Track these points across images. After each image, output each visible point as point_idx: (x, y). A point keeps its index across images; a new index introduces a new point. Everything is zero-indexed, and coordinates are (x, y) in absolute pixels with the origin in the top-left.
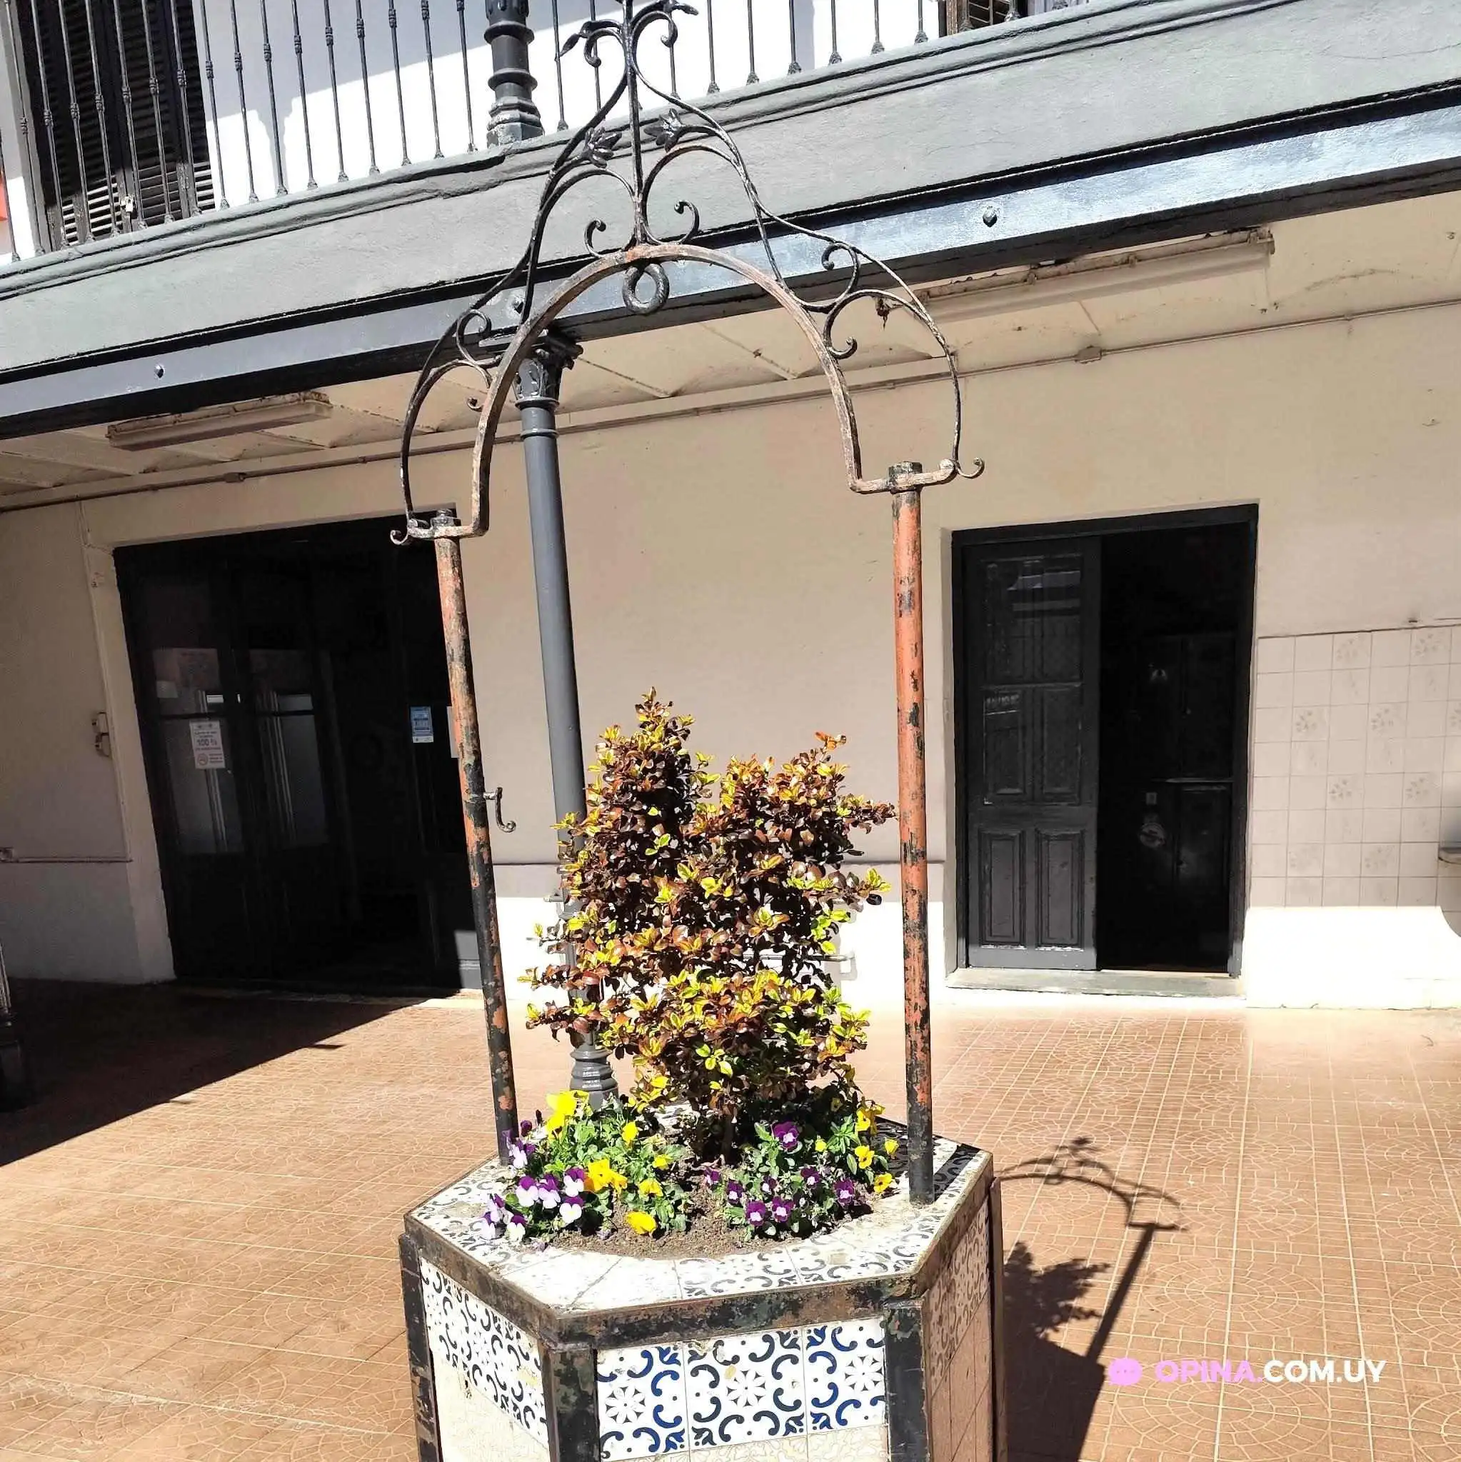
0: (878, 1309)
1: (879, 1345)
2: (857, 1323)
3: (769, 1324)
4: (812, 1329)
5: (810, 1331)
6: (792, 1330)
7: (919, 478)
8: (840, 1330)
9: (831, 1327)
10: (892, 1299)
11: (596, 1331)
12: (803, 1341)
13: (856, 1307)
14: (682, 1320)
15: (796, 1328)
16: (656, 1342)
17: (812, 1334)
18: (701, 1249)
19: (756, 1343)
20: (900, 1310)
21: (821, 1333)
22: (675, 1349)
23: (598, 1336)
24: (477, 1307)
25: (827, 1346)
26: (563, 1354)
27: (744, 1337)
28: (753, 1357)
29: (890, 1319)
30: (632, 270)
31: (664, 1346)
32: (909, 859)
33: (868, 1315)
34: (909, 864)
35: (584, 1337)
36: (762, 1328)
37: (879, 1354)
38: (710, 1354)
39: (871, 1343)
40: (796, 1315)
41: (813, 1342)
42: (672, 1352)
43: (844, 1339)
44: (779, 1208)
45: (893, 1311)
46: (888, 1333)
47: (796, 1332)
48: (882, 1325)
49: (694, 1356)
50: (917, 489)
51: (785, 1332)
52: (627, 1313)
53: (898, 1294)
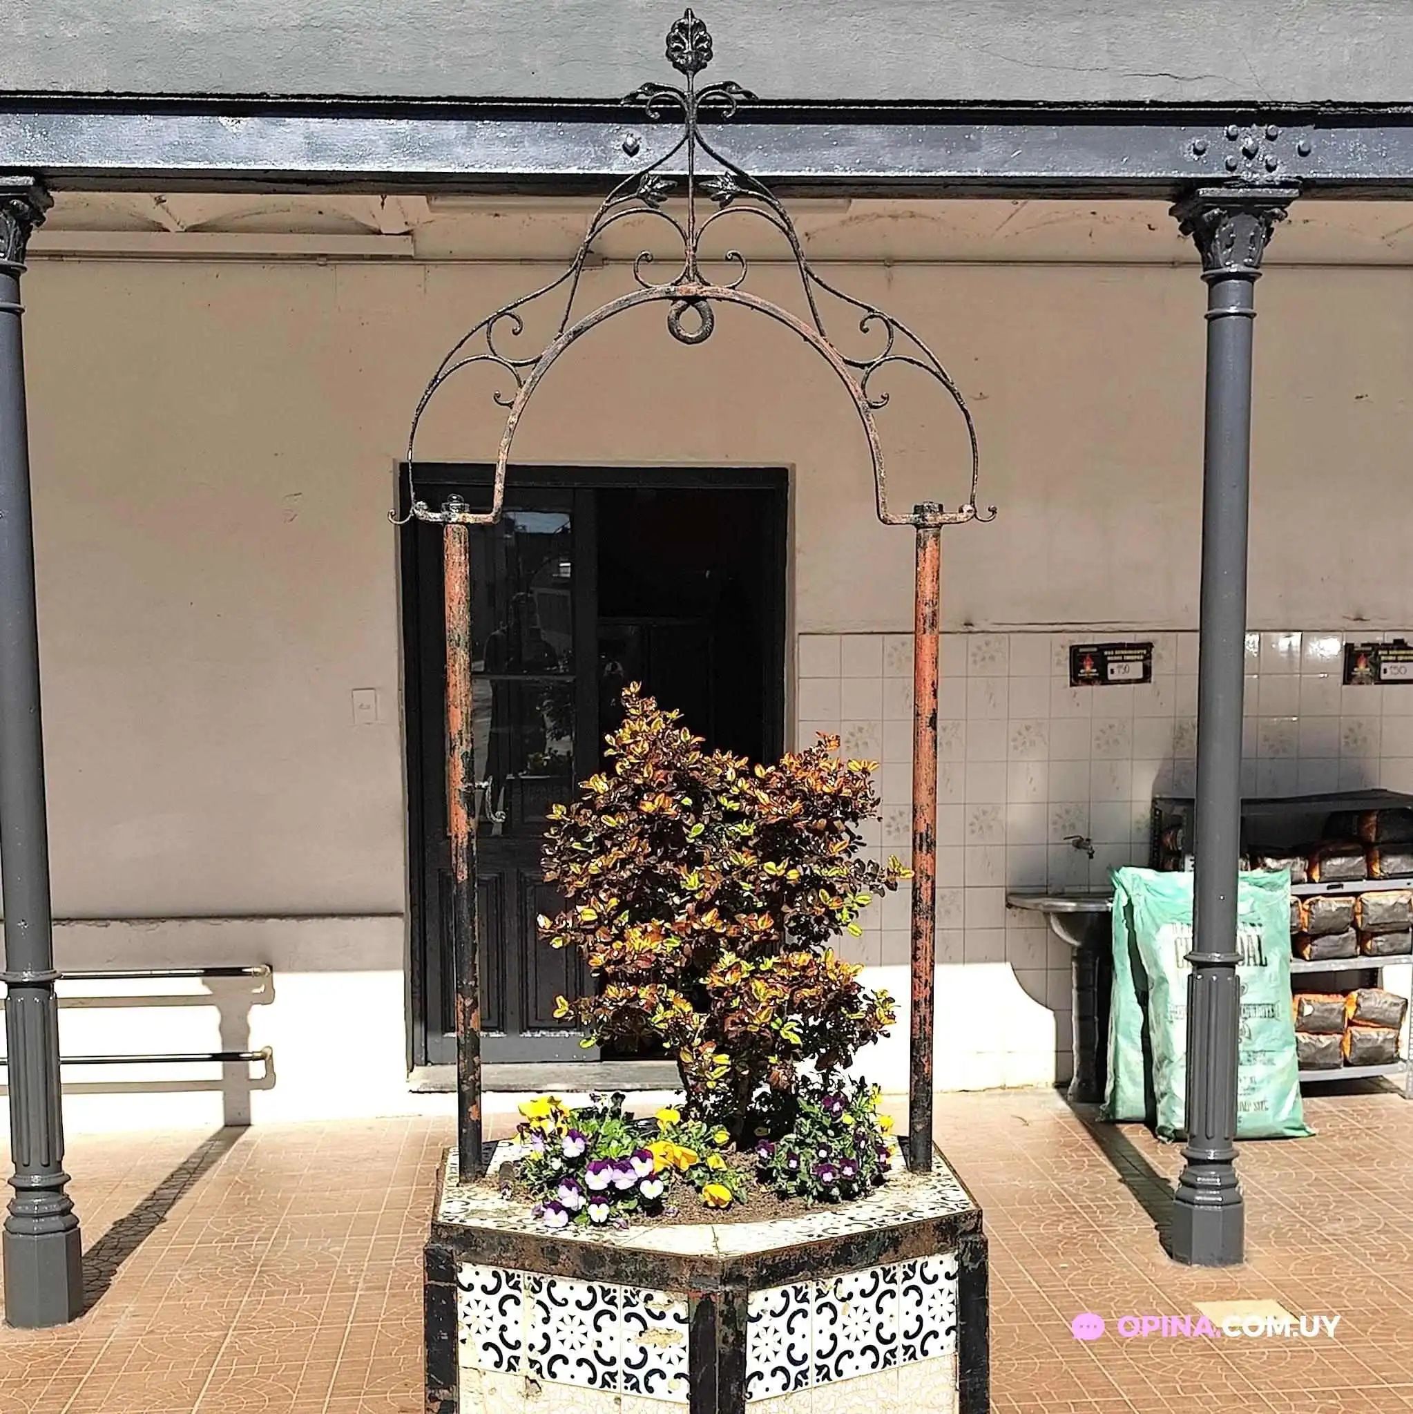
0: (955, 1244)
1: (954, 1277)
2: (938, 1257)
3: (876, 1262)
4: (906, 1264)
5: (904, 1266)
6: (892, 1266)
7: (940, 518)
8: (927, 1264)
9: (920, 1261)
10: (965, 1233)
11: (749, 1272)
12: (899, 1277)
13: (939, 1242)
14: (814, 1259)
15: (896, 1264)
16: (792, 1282)
17: (907, 1269)
19: (865, 1280)
20: (971, 1242)
21: (912, 1268)
22: (807, 1287)
23: (750, 1277)
25: (916, 1281)
26: (727, 1294)
27: (857, 1275)
28: (863, 1294)
29: (964, 1251)
31: (798, 1285)
32: (924, 848)
33: (947, 1249)
34: (925, 852)
35: (740, 1278)
36: (867, 1266)
37: (953, 1285)
38: (832, 1292)
39: (948, 1276)
40: (896, 1252)
41: (907, 1277)
42: (804, 1290)
43: (929, 1275)
44: (846, 1168)
45: (967, 1243)
46: (961, 1266)
47: (894, 1268)
48: (956, 1259)
49: (820, 1294)
50: (939, 526)
51: (887, 1268)
52: (774, 1253)
53: (969, 1228)
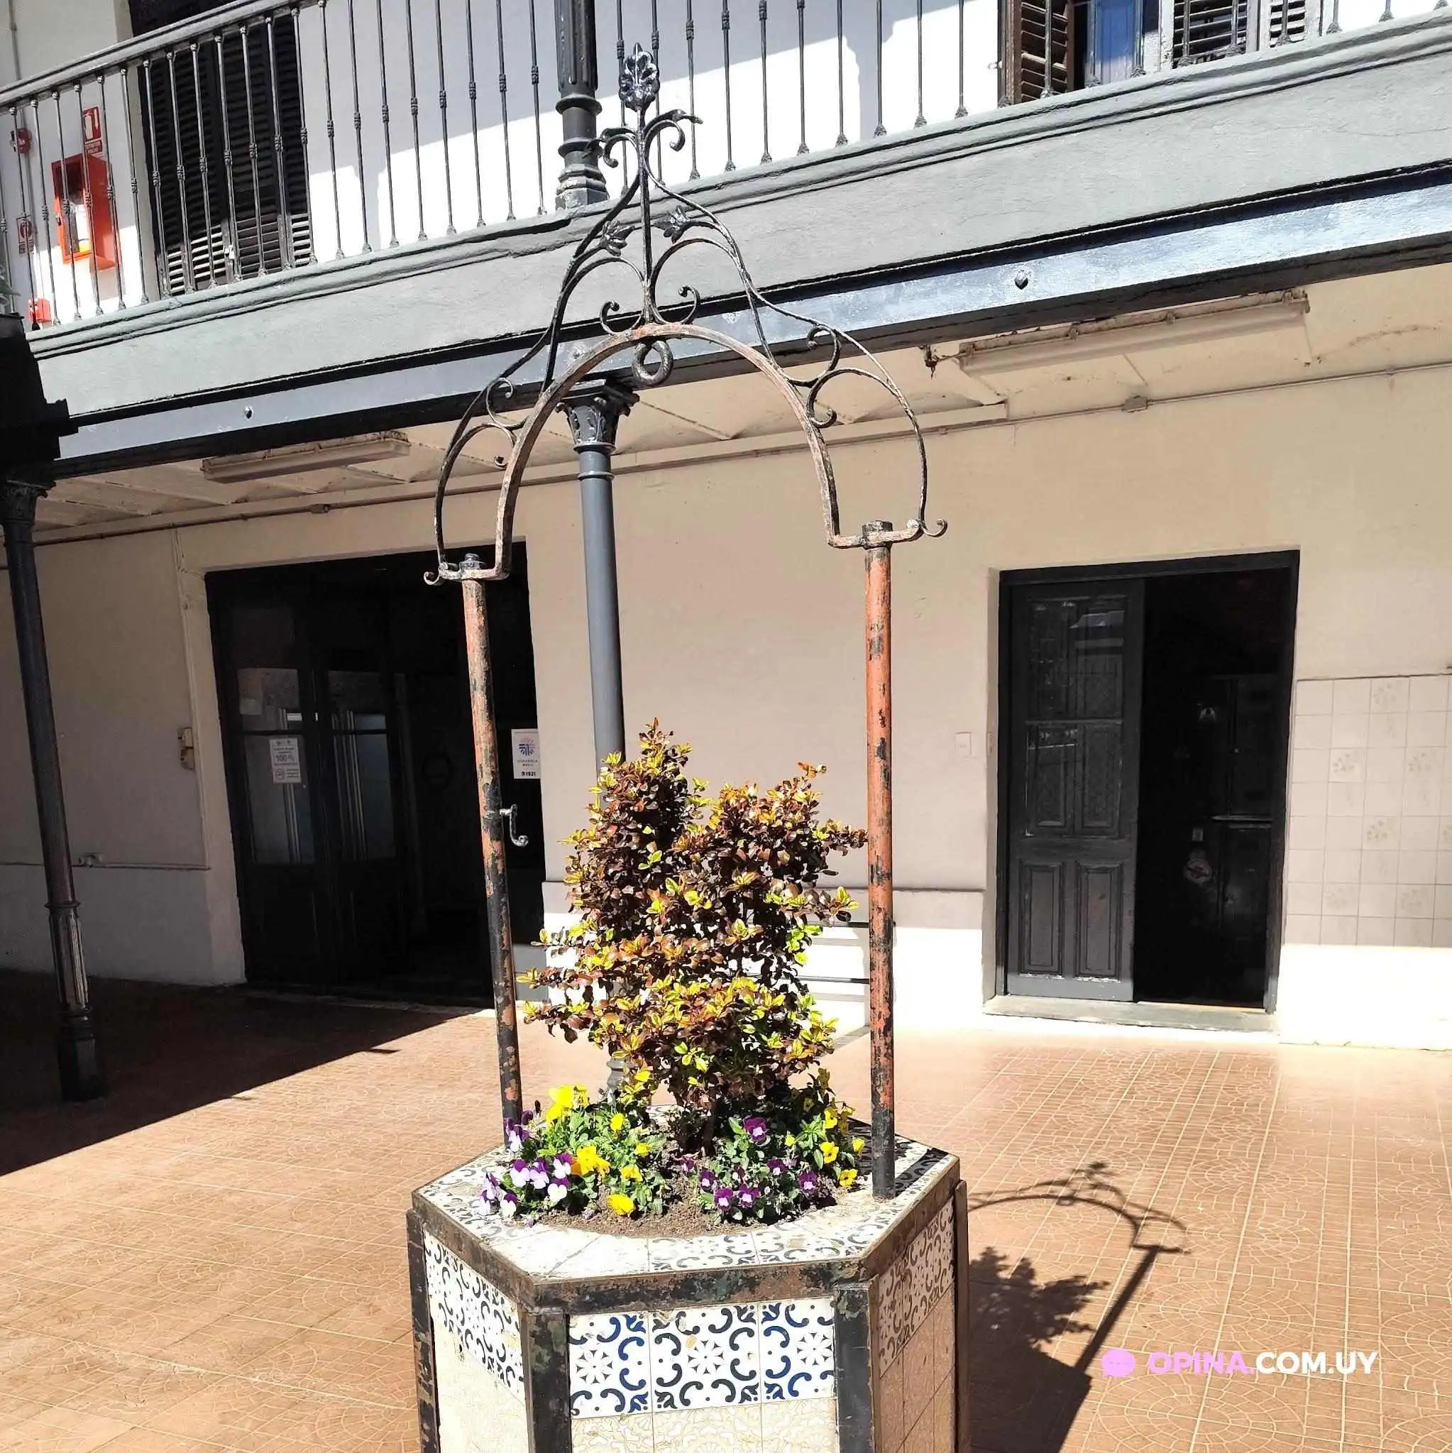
0: (829, 1290)
1: (829, 1323)
2: (809, 1302)
3: (728, 1299)
4: (767, 1305)
5: (765, 1307)
6: (749, 1305)
7: (888, 536)
8: (793, 1307)
9: (784, 1304)
10: (842, 1281)
11: (570, 1298)
12: (759, 1316)
13: (808, 1287)
14: (648, 1291)
15: (753, 1304)
16: (623, 1310)
17: (767, 1310)
18: (673, 1230)
19: (715, 1315)
20: (849, 1292)
21: (776, 1309)
22: (641, 1317)
23: (571, 1302)
24: (470, 1275)
25: (781, 1321)
26: (539, 1317)
27: (704, 1310)
28: (712, 1328)
29: (839, 1299)
30: (641, 346)
31: (631, 1314)
32: (875, 880)
33: (820, 1294)
34: (875, 884)
35: (558, 1302)
36: (721, 1302)
37: (829, 1331)
38: (673, 1324)
39: (821, 1321)
40: (753, 1292)
41: (767, 1317)
42: (638, 1320)
43: (797, 1316)
44: (745, 1195)
45: (842, 1292)
46: (837, 1311)
47: (752, 1308)
48: (832, 1304)
49: (658, 1325)
50: (887, 545)
51: (742, 1307)
52: (598, 1282)
53: (847, 1276)
